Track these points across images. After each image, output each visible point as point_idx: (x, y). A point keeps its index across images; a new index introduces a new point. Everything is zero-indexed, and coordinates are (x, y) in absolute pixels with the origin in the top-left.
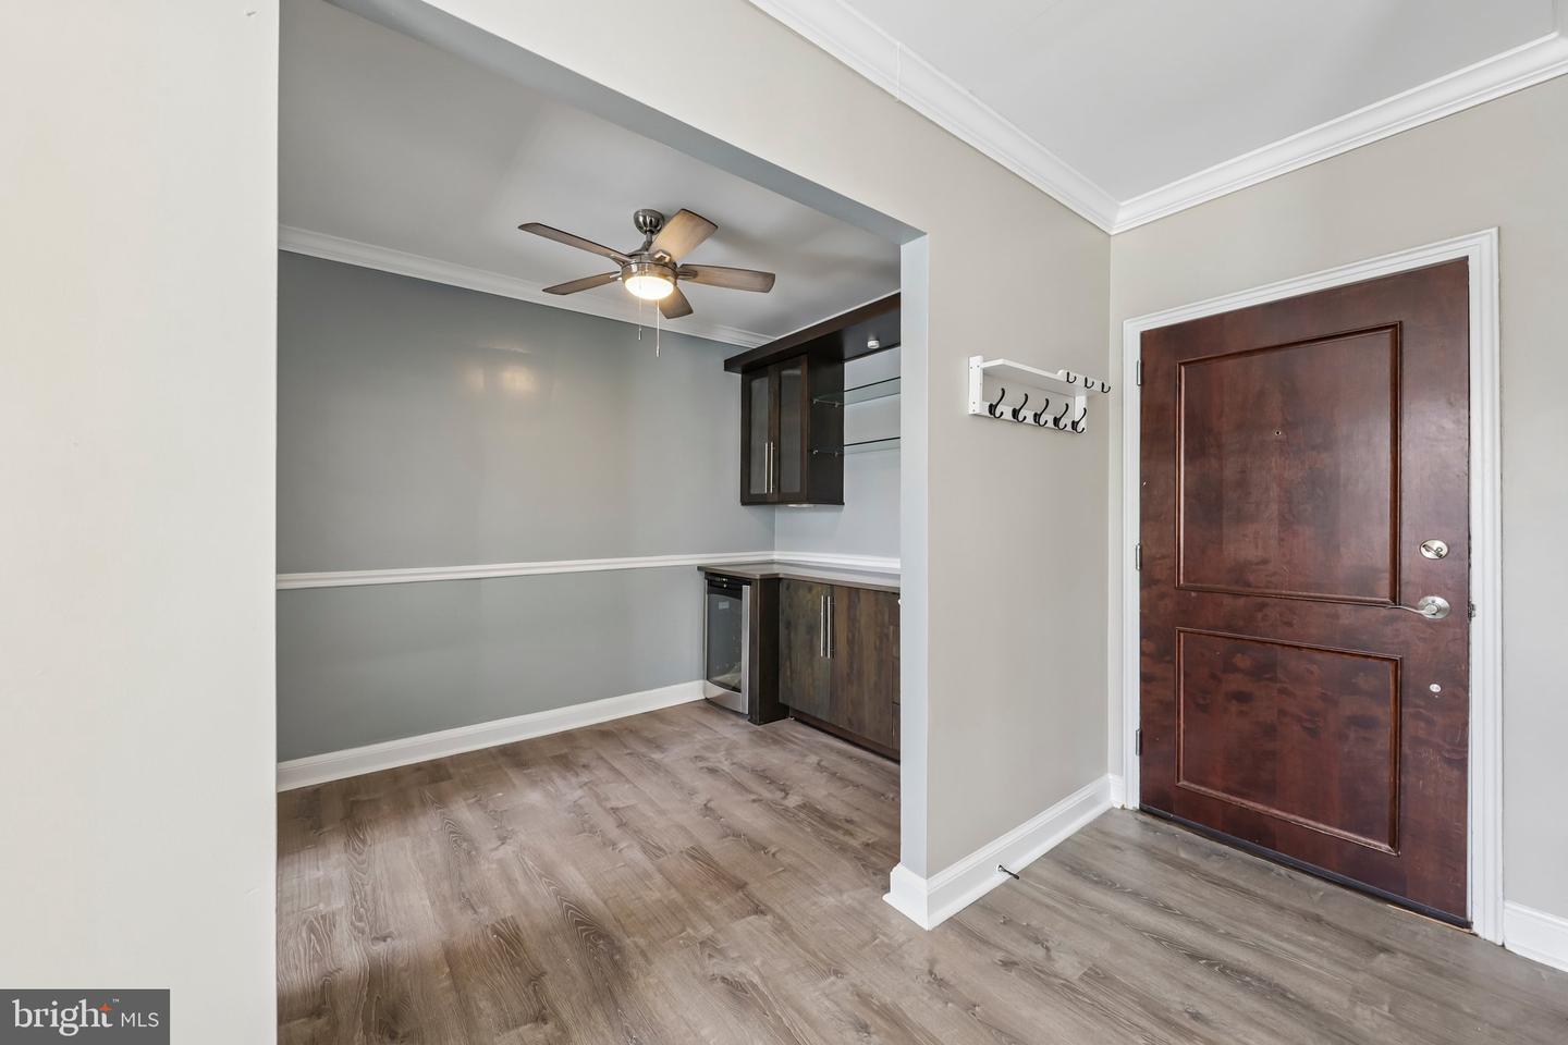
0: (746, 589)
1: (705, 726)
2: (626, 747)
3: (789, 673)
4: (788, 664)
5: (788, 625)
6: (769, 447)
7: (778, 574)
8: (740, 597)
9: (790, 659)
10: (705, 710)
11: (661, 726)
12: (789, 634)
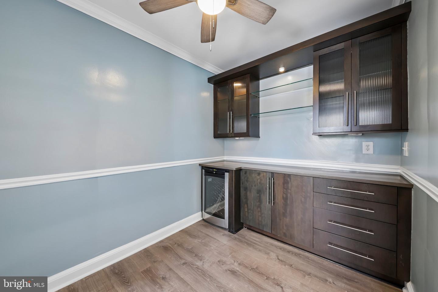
0: (227, 174)
1: (210, 236)
2: (181, 258)
3: (246, 210)
4: (246, 206)
5: (246, 189)
6: (230, 114)
7: (241, 167)
8: (224, 178)
9: (247, 204)
10: (205, 226)
11: (190, 239)
12: (246, 193)
